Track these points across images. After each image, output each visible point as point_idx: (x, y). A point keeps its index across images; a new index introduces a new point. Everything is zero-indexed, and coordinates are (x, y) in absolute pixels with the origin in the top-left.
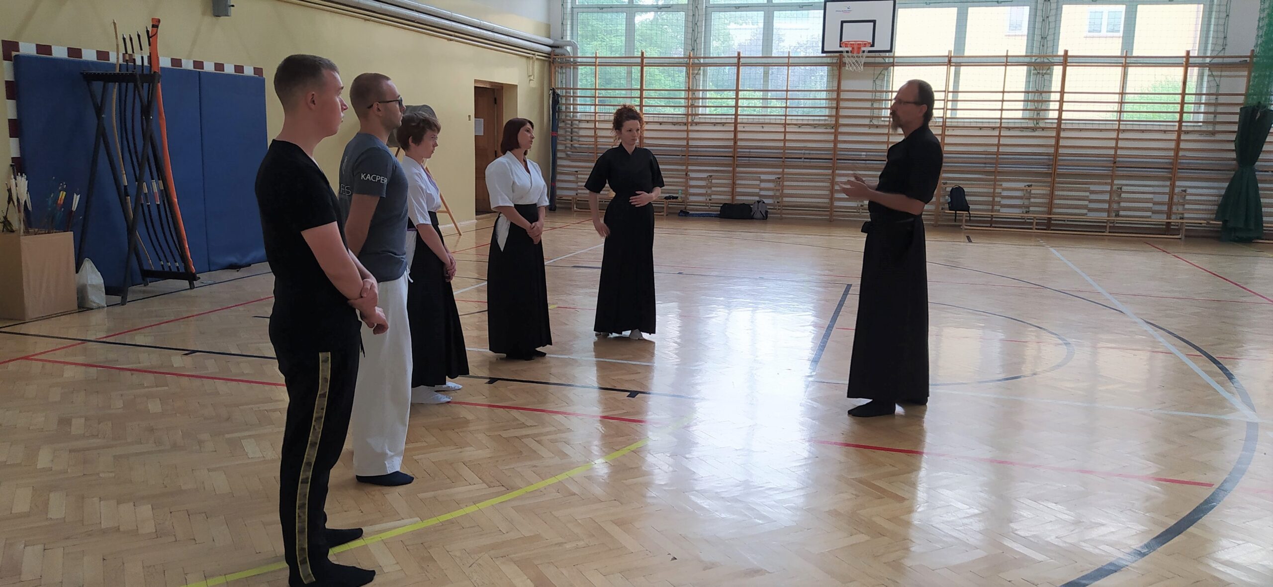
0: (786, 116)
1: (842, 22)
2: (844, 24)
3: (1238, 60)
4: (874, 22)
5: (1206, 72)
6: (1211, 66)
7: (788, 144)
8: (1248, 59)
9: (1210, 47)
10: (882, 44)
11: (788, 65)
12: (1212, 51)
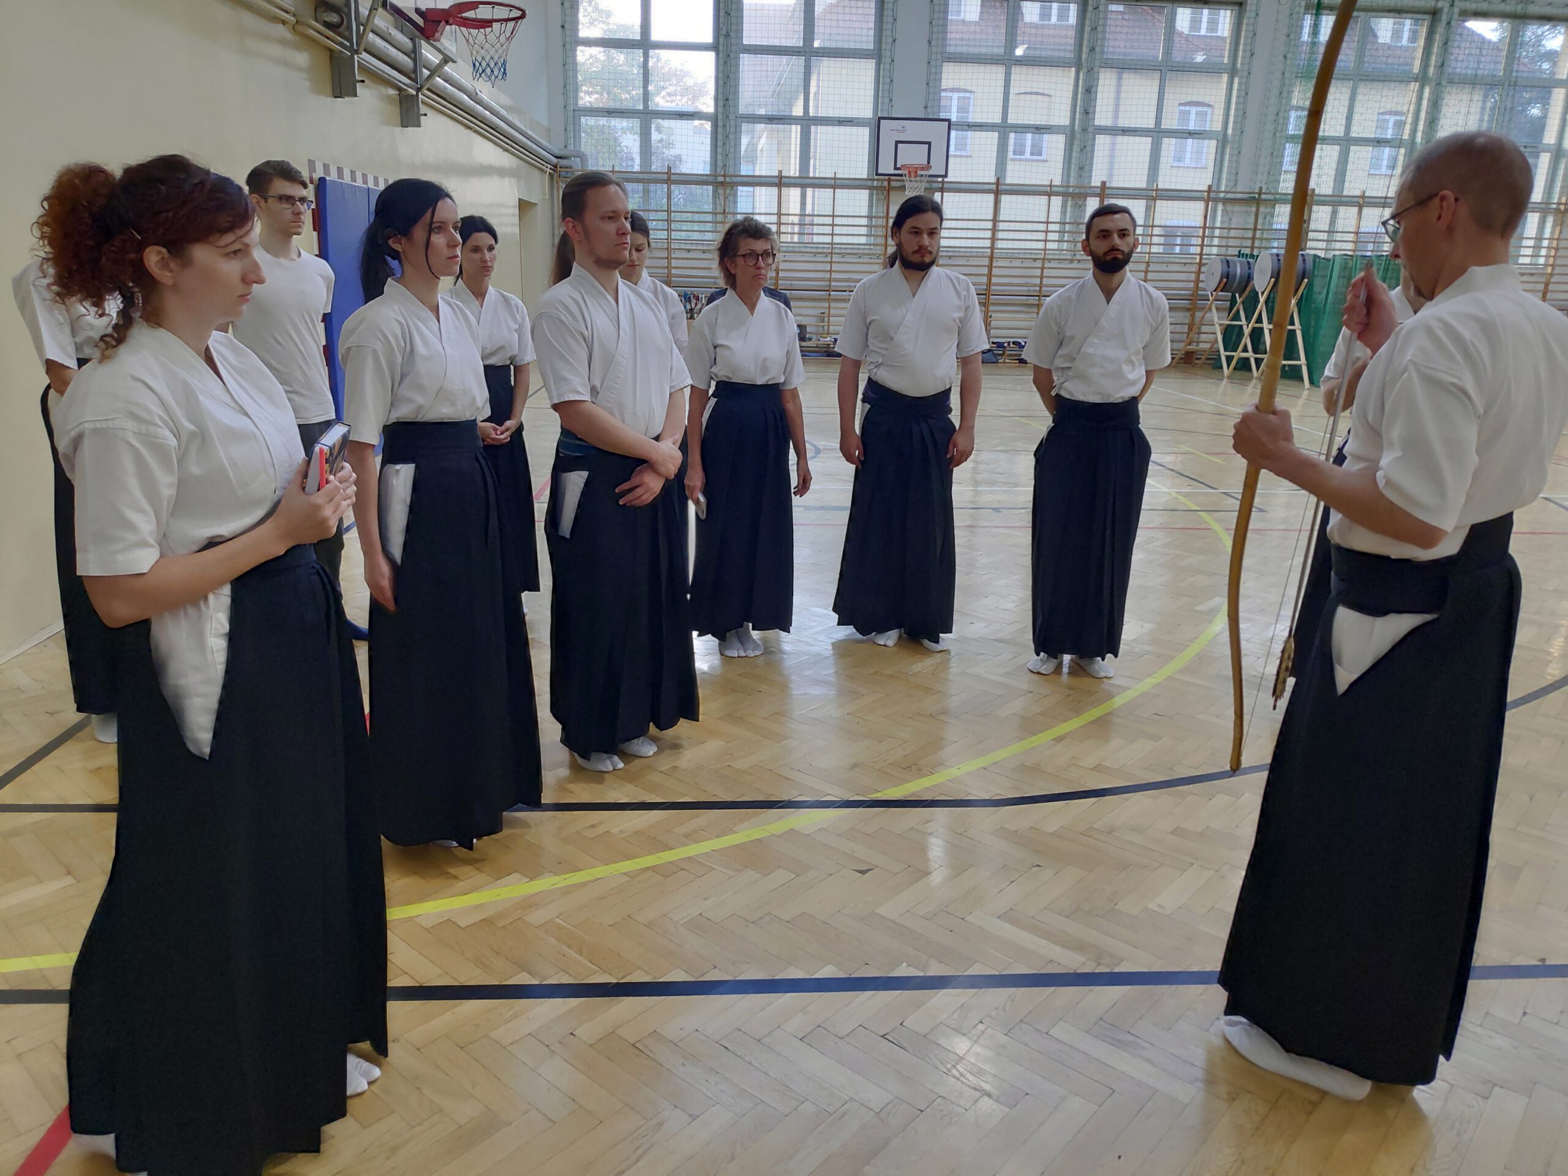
0: (832, 244)
1: (897, 143)
2: (900, 145)
3: (1246, 196)
4: (929, 144)
5: (1220, 207)
6: (1225, 201)
7: (834, 275)
8: (1257, 196)
9: (1224, 182)
10: (937, 169)
11: (834, 187)
12: (1226, 186)
